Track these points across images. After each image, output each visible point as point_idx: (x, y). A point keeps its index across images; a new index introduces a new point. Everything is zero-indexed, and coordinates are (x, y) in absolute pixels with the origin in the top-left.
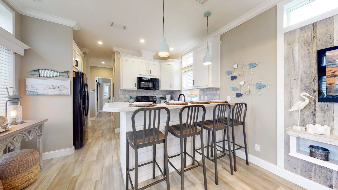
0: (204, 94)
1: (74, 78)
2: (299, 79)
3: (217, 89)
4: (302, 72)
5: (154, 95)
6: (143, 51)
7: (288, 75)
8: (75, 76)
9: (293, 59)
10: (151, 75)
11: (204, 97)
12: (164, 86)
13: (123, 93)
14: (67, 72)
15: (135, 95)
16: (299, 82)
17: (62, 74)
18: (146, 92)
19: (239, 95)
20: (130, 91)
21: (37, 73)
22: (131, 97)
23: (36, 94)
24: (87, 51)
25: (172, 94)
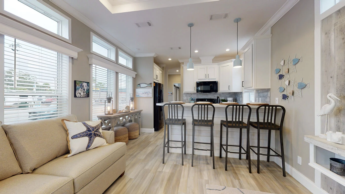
0: (259, 96)
1: (154, 87)
2: (335, 76)
3: (268, 90)
4: (338, 68)
5: (214, 97)
6: (201, 58)
7: (325, 72)
8: (155, 86)
9: (330, 52)
10: (210, 78)
11: (259, 100)
12: (222, 89)
13: (186, 95)
14: (151, 84)
15: (196, 97)
16: (335, 80)
17: (149, 85)
18: (207, 94)
19: (285, 97)
20: (191, 94)
21: (139, 86)
22: (192, 99)
23: (139, 97)
24: (164, 66)
25: (236, 97)
